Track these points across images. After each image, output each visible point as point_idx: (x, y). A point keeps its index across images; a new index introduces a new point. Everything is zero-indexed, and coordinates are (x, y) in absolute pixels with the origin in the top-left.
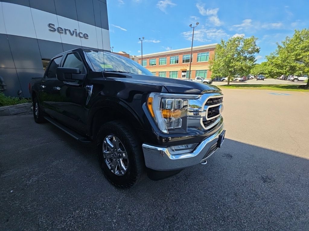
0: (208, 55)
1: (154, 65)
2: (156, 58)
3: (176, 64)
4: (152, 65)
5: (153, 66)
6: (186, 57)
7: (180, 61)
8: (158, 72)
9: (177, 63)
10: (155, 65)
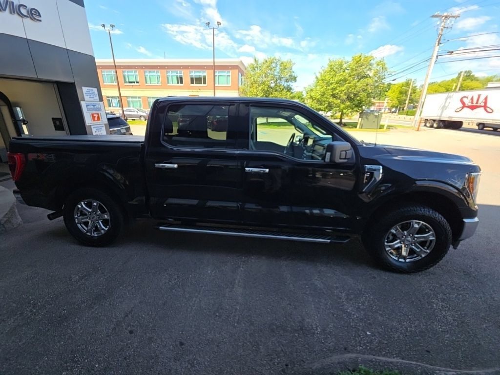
0: (229, 76)
1: (134, 82)
2: (138, 69)
3: (180, 85)
4: (132, 82)
5: (133, 84)
6: (195, 74)
7: (186, 80)
8: (147, 98)
9: (181, 82)
10: (137, 82)
